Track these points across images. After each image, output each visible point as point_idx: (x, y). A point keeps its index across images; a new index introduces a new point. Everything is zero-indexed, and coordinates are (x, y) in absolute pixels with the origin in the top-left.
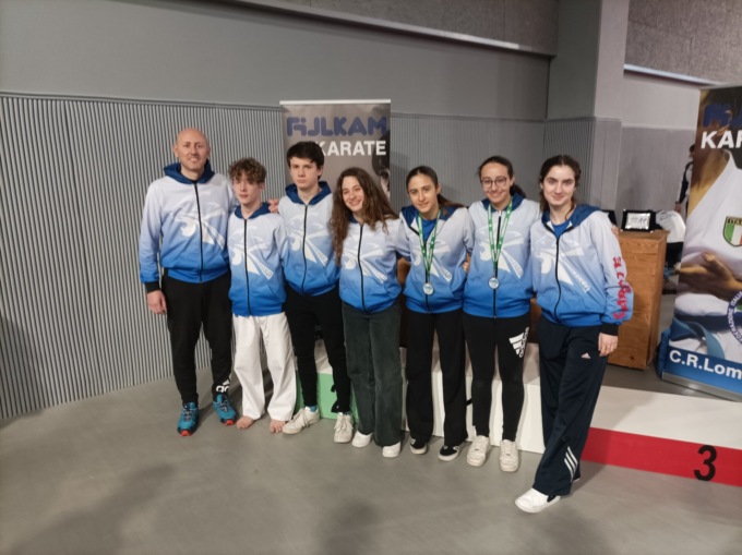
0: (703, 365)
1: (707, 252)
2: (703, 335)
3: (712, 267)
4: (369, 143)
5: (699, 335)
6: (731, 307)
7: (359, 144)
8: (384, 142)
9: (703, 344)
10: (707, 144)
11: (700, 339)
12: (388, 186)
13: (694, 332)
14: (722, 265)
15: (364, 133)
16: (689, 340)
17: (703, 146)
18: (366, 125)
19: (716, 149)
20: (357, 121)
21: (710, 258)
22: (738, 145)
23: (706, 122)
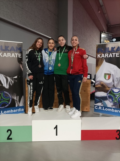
0: (103, 109)
1: (101, 82)
2: (102, 102)
3: (102, 85)
4: (16, 54)
5: (101, 102)
6: (107, 94)
7: (13, 54)
8: (21, 54)
9: (102, 104)
10: (99, 57)
11: (101, 103)
12: (22, 67)
13: (100, 101)
14: (104, 84)
15: (15, 51)
16: (99, 103)
17: (98, 57)
18: (15, 49)
19: (101, 58)
20: (12, 47)
21: (102, 83)
22: (105, 57)
23: (98, 52)
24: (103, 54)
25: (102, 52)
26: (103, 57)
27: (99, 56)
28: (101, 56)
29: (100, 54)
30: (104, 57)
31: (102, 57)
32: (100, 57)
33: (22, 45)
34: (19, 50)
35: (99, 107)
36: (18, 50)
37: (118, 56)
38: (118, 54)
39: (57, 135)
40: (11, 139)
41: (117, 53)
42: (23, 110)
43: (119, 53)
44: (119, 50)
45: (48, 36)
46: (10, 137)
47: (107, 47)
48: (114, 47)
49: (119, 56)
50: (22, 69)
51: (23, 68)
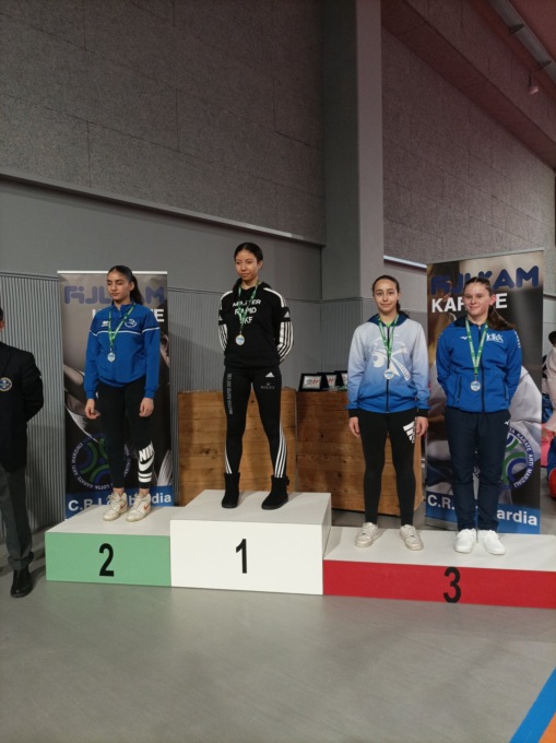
5: (448, 478)
8: (162, 310)
10: (436, 309)
12: (167, 351)
13: (444, 476)
17: (434, 311)
19: (444, 313)
22: (459, 309)
23: (434, 291)
24: (451, 300)
25: (446, 293)
26: (450, 310)
27: (436, 305)
28: (443, 305)
29: (440, 300)
30: (454, 310)
31: (446, 310)
32: (441, 310)
33: (166, 281)
34: (156, 297)
35: (444, 498)
36: (152, 299)
37: (501, 303)
38: (501, 298)
39: (245, 571)
40: (111, 574)
41: (498, 295)
42: (168, 498)
43: (505, 295)
44: (504, 284)
45: (277, 229)
46: (108, 569)
47: (464, 274)
48: (489, 274)
49: (505, 306)
50: (167, 360)
51: (168, 355)
